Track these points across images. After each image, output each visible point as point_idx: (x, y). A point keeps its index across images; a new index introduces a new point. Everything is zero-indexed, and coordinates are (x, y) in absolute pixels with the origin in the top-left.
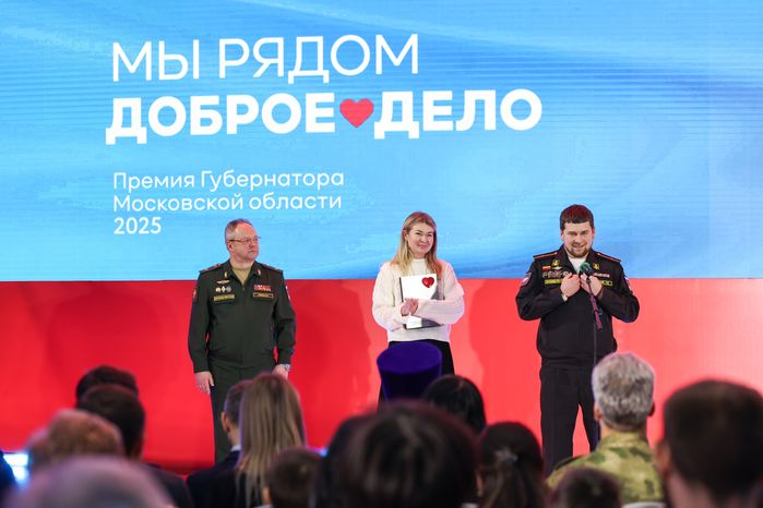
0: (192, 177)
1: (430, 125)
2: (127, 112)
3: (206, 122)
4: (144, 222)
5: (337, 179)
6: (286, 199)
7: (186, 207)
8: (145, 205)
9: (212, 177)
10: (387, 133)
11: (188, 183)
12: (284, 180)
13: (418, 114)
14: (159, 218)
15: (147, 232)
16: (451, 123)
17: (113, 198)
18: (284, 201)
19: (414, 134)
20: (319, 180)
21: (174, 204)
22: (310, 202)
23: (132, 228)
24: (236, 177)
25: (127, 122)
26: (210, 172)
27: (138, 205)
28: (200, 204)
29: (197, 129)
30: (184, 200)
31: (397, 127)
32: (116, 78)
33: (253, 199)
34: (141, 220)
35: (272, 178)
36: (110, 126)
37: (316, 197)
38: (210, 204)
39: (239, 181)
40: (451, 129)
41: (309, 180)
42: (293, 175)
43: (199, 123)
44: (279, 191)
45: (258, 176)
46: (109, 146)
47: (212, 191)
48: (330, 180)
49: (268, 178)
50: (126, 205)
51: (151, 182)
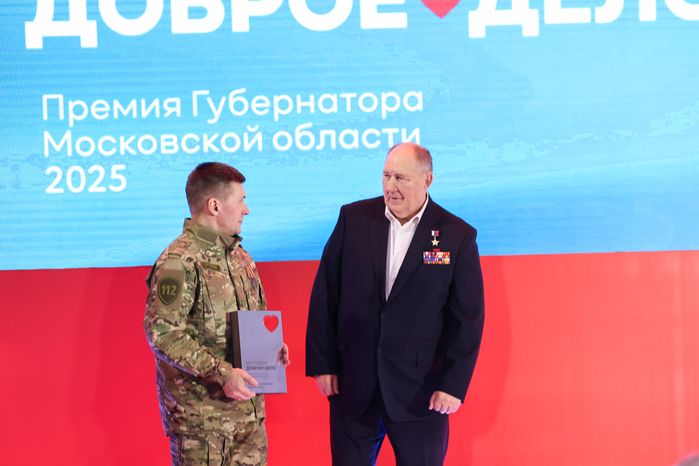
0: (177, 100)
1: (556, 15)
3: (197, 13)
4: (97, 173)
5: (413, 101)
6: (332, 133)
7: (167, 148)
8: (97, 146)
9: (209, 100)
10: (489, 29)
11: (170, 111)
12: (328, 103)
14: (122, 167)
15: (103, 189)
16: (587, 11)
17: (42, 135)
18: (328, 138)
19: (531, 30)
20: (384, 103)
21: (147, 145)
22: (372, 138)
23: (76, 183)
24: (250, 102)
25: (61, 12)
27: (85, 147)
28: (191, 144)
29: (181, 25)
30: (163, 137)
31: (505, 18)
34: (91, 170)
35: (308, 100)
36: (32, 20)
37: (380, 130)
38: (208, 144)
39: (254, 106)
40: (588, 20)
41: (368, 102)
42: (342, 95)
43: (186, 13)
44: (320, 122)
45: (285, 97)
46: (32, 51)
47: (210, 122)
48: (402, 103)
49: (302, 100)
50: (65, 147)
51: (107, 108)
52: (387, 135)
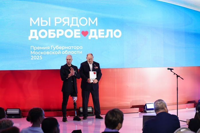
1: (100, 36)
2: (34, 33)
3: (52, 35)
6: (70, 52)
8: (38, 53)
9: (54, 47)
10: (91, 38)
11: (48, 48)
12: (70, 48)
13: (97, 34)
14: (41, 56)
15: (39, 59)
16: (104, 36)
17: (31, 52)
19: (97, 38)
20: (77, 48)
21: (45, 53)
22: (75, 52)
23: (35, 58)
25: (34, 35)
27: (36, 53)
28: (51, 53)
29: (50, 37)
30: (47, 52)
31: (93, 37)
32: (31, 25)
33: (63, 52)
34: (37, 56)
35: (67, 47)
36: (30, 36)
37: (77, 51)
38: (53, 53)
39: (60, 48)
40: (104, 37)
41: (75, 48)
42: (72, 47)
43: (50, 35)
44: (68, 50)
45: (64, 47)
46: (29, 40)
47: (54, 50)
48: (80, 48)
50: (34, 53)
51: (39, 48)
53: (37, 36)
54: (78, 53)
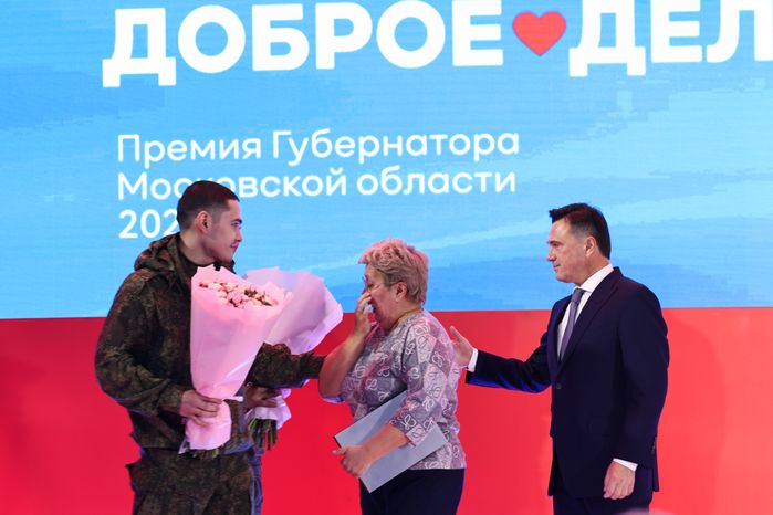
0: (257, 141)
1: (663, 53)
2: (140, 34)
3: (280, 49)
4: (172, 217)
5: (508, 144)
6: (421, 177)
7: (247, 191)
8: (173, 188)
9: (291, 142)
10: (591, 68)
11: (249, 152)
12: (416, 145)
13: (643, 36)
16: (699, 48)
17: (117, 177)
18: (416, 182)
19: (637, 68)
20: (476, 145)
22: (462, 184)
23: (151, 228)
24: (334, 143)
25: (140, 49)
26: (288, 133)
27: (161, 189)
28: (271, 187)
29: (263, 62)
30: (242, 180)
31: (608, 56)
33: (363, 177)
34: (167, 214)
35: (396, 142)
36: (109, 57)
37: (472, 174)
38: (288, 186)
39: (338, 147)
41: (460, 144)
42: (432, 137)
43: (268, 50)
45: (371, 138)
46: (109, 89)
47: (292, 164)
48: (496, 145)
49: (389, 142)
50: (140, 189)
51: (184, 149)
52: (479, 179)
53: (169, 54)
54: (483, 189)
